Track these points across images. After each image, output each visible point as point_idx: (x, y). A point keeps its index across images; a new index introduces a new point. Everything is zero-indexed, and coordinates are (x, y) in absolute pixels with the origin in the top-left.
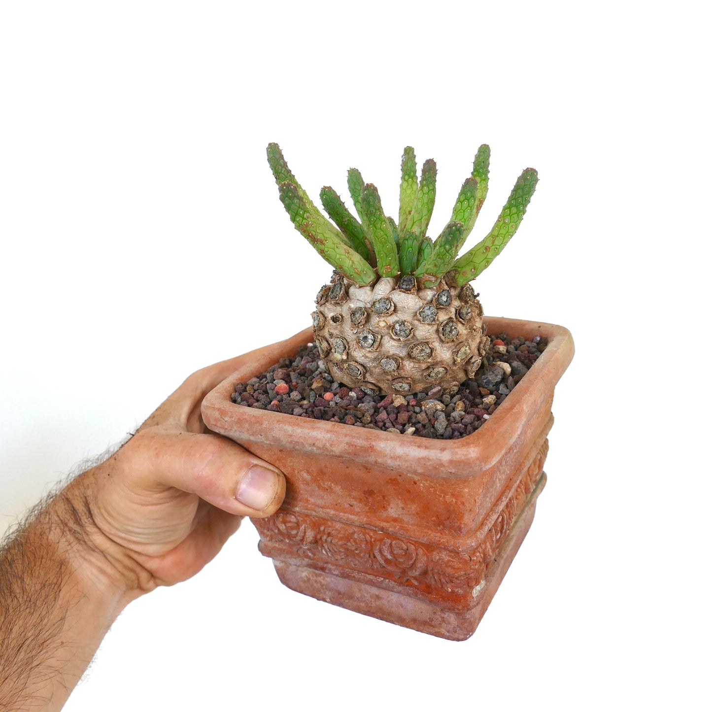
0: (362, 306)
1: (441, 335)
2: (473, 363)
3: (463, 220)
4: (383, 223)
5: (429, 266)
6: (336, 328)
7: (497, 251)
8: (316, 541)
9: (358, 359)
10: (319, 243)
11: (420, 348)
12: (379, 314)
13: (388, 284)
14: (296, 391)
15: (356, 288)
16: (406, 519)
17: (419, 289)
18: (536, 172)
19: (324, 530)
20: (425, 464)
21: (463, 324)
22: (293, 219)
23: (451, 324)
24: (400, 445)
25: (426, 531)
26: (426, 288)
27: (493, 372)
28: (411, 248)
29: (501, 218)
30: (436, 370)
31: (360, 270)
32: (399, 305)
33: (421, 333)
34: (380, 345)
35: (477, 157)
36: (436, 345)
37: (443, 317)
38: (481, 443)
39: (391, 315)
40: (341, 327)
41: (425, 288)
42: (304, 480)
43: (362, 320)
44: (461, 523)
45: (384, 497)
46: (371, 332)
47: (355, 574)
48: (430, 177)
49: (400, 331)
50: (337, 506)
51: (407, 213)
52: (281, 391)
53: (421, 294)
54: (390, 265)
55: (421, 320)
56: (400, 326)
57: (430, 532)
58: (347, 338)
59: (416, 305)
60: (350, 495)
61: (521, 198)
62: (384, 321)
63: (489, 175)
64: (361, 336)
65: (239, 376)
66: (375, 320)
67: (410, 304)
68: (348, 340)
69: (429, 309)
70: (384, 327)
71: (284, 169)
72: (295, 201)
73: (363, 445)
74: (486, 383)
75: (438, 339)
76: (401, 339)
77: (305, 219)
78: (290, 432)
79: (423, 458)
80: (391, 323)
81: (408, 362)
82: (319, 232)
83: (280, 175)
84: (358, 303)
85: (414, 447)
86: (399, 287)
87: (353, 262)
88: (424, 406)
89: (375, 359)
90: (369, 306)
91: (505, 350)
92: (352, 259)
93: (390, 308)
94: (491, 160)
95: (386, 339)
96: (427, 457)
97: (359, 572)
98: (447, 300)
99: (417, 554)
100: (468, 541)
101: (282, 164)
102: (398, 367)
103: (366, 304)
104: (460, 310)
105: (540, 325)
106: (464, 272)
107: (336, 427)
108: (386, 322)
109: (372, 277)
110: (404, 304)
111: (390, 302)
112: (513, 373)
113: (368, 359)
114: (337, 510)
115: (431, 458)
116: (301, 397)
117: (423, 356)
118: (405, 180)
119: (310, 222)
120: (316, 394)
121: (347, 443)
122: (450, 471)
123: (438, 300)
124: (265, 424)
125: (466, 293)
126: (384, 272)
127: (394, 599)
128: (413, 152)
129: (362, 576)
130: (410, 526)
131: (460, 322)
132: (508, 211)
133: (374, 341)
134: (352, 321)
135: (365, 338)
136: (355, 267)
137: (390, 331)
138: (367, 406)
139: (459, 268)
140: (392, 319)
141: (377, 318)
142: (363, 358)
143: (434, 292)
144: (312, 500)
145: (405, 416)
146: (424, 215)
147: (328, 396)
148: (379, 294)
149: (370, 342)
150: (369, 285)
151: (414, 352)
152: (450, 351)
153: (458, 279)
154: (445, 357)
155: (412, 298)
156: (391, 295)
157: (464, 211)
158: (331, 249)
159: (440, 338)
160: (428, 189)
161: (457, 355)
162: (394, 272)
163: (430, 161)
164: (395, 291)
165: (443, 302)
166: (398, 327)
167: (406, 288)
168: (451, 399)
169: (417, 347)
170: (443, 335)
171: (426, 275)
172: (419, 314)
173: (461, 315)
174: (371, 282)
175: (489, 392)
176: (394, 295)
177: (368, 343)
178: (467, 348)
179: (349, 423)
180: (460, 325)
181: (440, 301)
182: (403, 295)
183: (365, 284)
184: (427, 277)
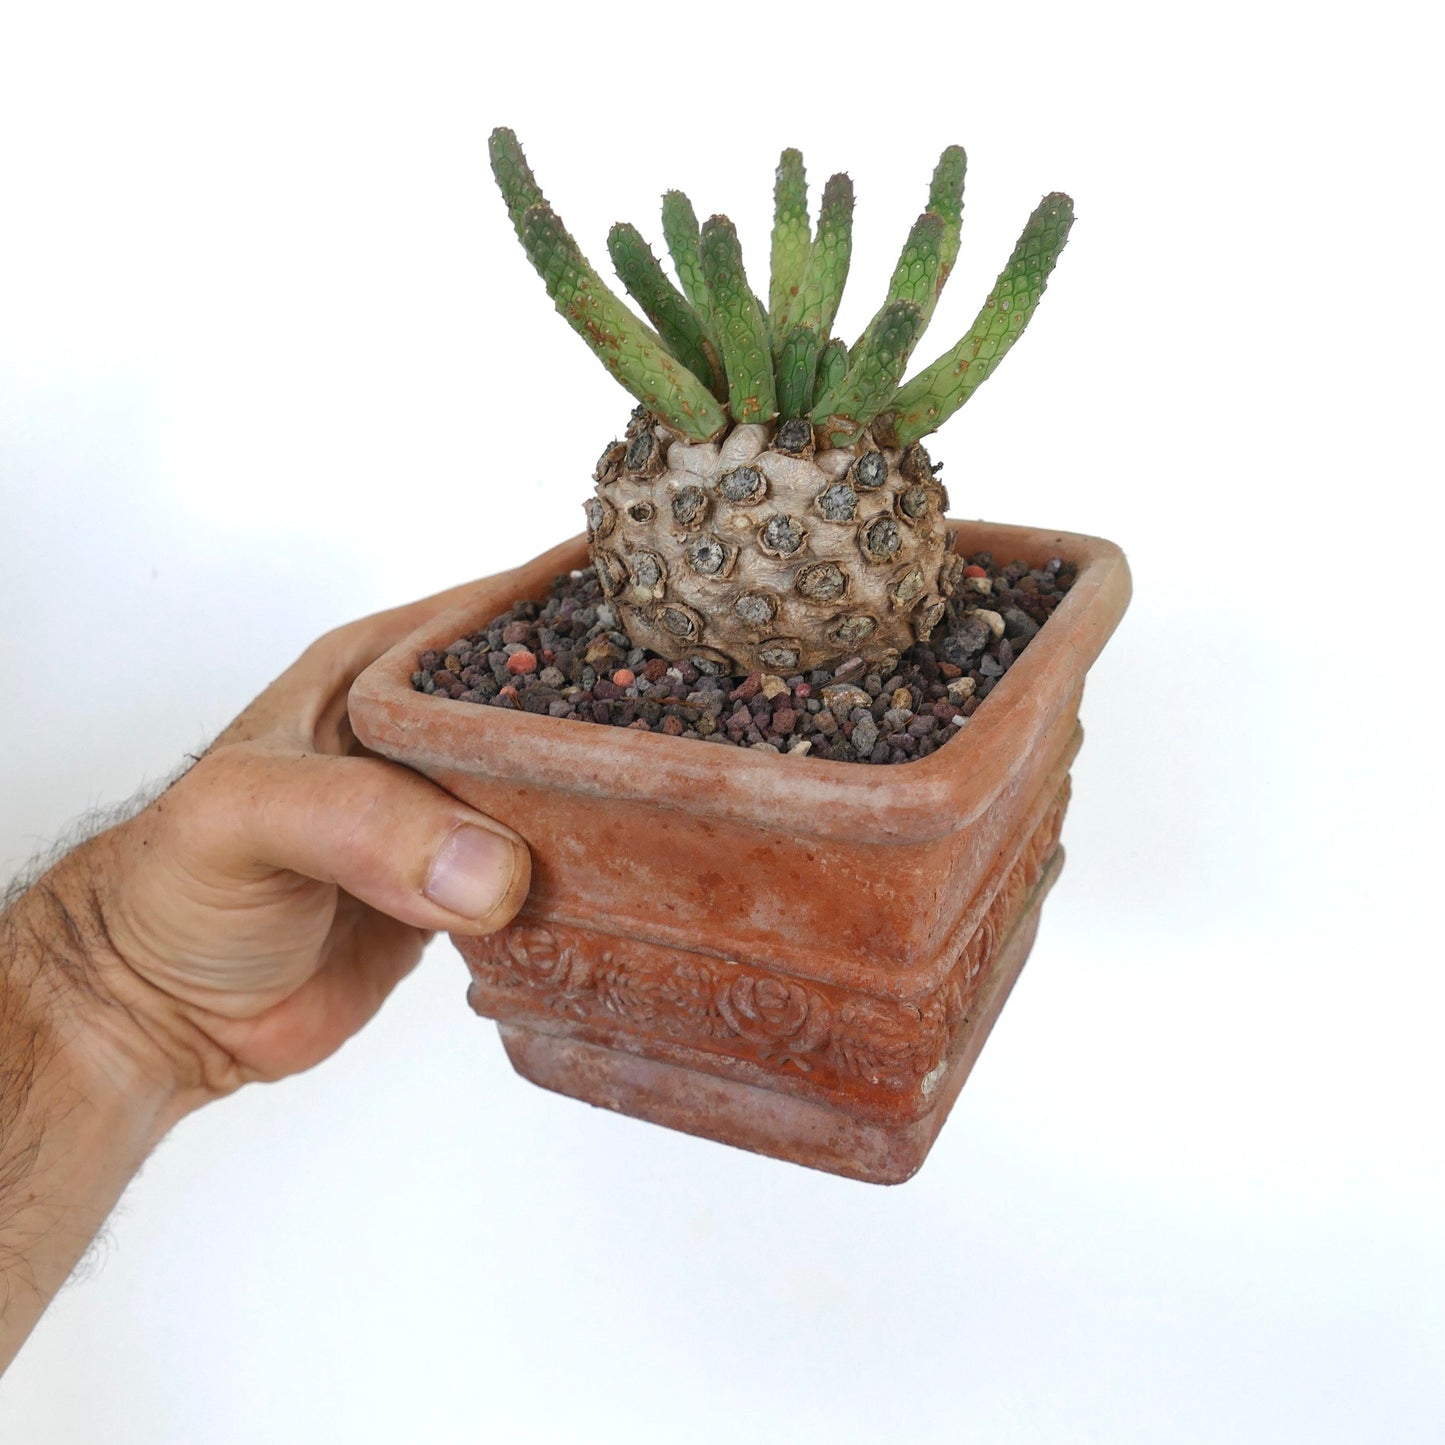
0: (698, 485)
1: (865, 548)
2: (929, 610)
4: (746, 303)
5: (842, 401)
6: (640, 532)
7: (983, 371)
8: (593, 984)
9: (688, 598)
10: (607, 343)
11: (821, 573)
12: (734, 500)
13: (753, 438)
14: (552, 665)
15: (684, 446)
16: (787, 933)
17: (819, 450)
18: (1071, 201)
19: (611, 960)
20: (835, 817)
21: (910, 526)
22: (553, 291)
23: (886, 525)
24: (783, 777)
25: (829, 958)
26: (833, 447)
27: (967, 631)
28: (803, 360)
29: (993, 300)
30: (853, 622)
31: (692, 406)
32: (776, 482)
33: (824, 543)
34: (736, 567)
35: (939, 173)
36: (854, 568)
37: (868, 510)
38: (954, 771)
39: (760, 503)
40: (652, 529)
41: (831, 448)
42: (570, 854)
43: (698, 515)
44: (905, 942)
45: (741, 888)
46: (716, 540)
47: (676, 1051)
48: (840, 212)
49: (779, 537)
50: (640, 909)
51: (788, 291)
52: (520, 668)
53: (826, 460)
54: (756, 397)
55: (824, 516)
56: (779, 526)
57: (837, 961)
58: (664, 554)
59: (812, 482)
60: (668, 885)
61: (1036, 258)
62: (745, 516)
63: (964, 214)
64: (696, 548)
65: (428, 637)
66: (724, 513)
67: (801, 481)
68: (667, 558)
69: (841, 491)
70: (745, 528)
71: (526, 186)
72: (560, 248)
73: (702, 776)
74: (952, 652)
75: (859, 556)
76: (782, 556)
77: (580, 290)
78: (544, 752)
79: (832, 804)
80: (760, 520)
81: (795, 605)
82: (610, 319)
83: (519, 197)
84: (687, 478)
85: (811, 781)
86: (777, 445)
87: (679, 389)
88: (828, 697)
89: (725, 598)
90: (711, 484)
91: (989, 588)
92: (678, 383)
93: (758, 489)
94: (968, 180)
95: (749, 554)
96: (841, 801)
97: (684, 1046)
98: (877, 474)
99: (810, 1008)
100: (918, 979)
101: (523, 174)
102: (773, 617)
103: (705, 479)
104: (903, 496)
105: (1060, 537)
106: (912, 416)
107: (643, 740)
108: (748, 518)
109: (717, 424)
110: (787, 482)
111: (759, 475)
112: (1009, 632)
113: (708, 598)
114: (640, 918)
115: (848, 803)
116: (563, 679)
117: (826, 592)
118: (783, 222)
119: (590, 298)
120: (596, 674)
121: (668, 774)
122: (888, 830)
123: (858, 472)
124: (489, 736)
125: (915, 461)
126: (745, 412)
127: (755, 1101)
128: (801, 161)
129: (689, 1055)
130: (796, 949)
131: (905, 521)
132: (1008, 285)
133: (724, 560)
134: (675, 516)
135: (705, 552)
136: (683, 399)
137: (759, 538)
138: (706, 696)
139: (901, 405)
140: (762, 513)
141: (731, 511)
142: (699, 595)
143: (850, 457)
144: (586, 897)
145: (789, 718)
146: (825, 294)
147: (622, 676)
148: (735, 460)
149: (715, 560)
150: (712, 440)
151: (809, 582)
152: (883, 583)
153: (900, 431)
154: (871, 594)
155: (804, 468)
156: (759, 460)
157: (915, 284)
158: (634, 359)
159: (863, 554)
160: (835, 238)
161: (896, 591)
162: (765, 413)
163: (840, 179)
164: (767, 452)
165: (870, 478)
166: (774, 529)
167: (792, 447)
168: (883, 684)
169: (814, 573)
170: (870, 548)
171: (835, 419)
172: (819, 502)
173: (906, 506)
174: (715, 433)
175: (959, 671)
176: (765, 461)
177: (710, 563)
178: (918, 577)
179: (671, 731)
180: (903, 528)
181: (864, 476)
182: (786, 461)
183: (702, 438)
184: (839, 423)
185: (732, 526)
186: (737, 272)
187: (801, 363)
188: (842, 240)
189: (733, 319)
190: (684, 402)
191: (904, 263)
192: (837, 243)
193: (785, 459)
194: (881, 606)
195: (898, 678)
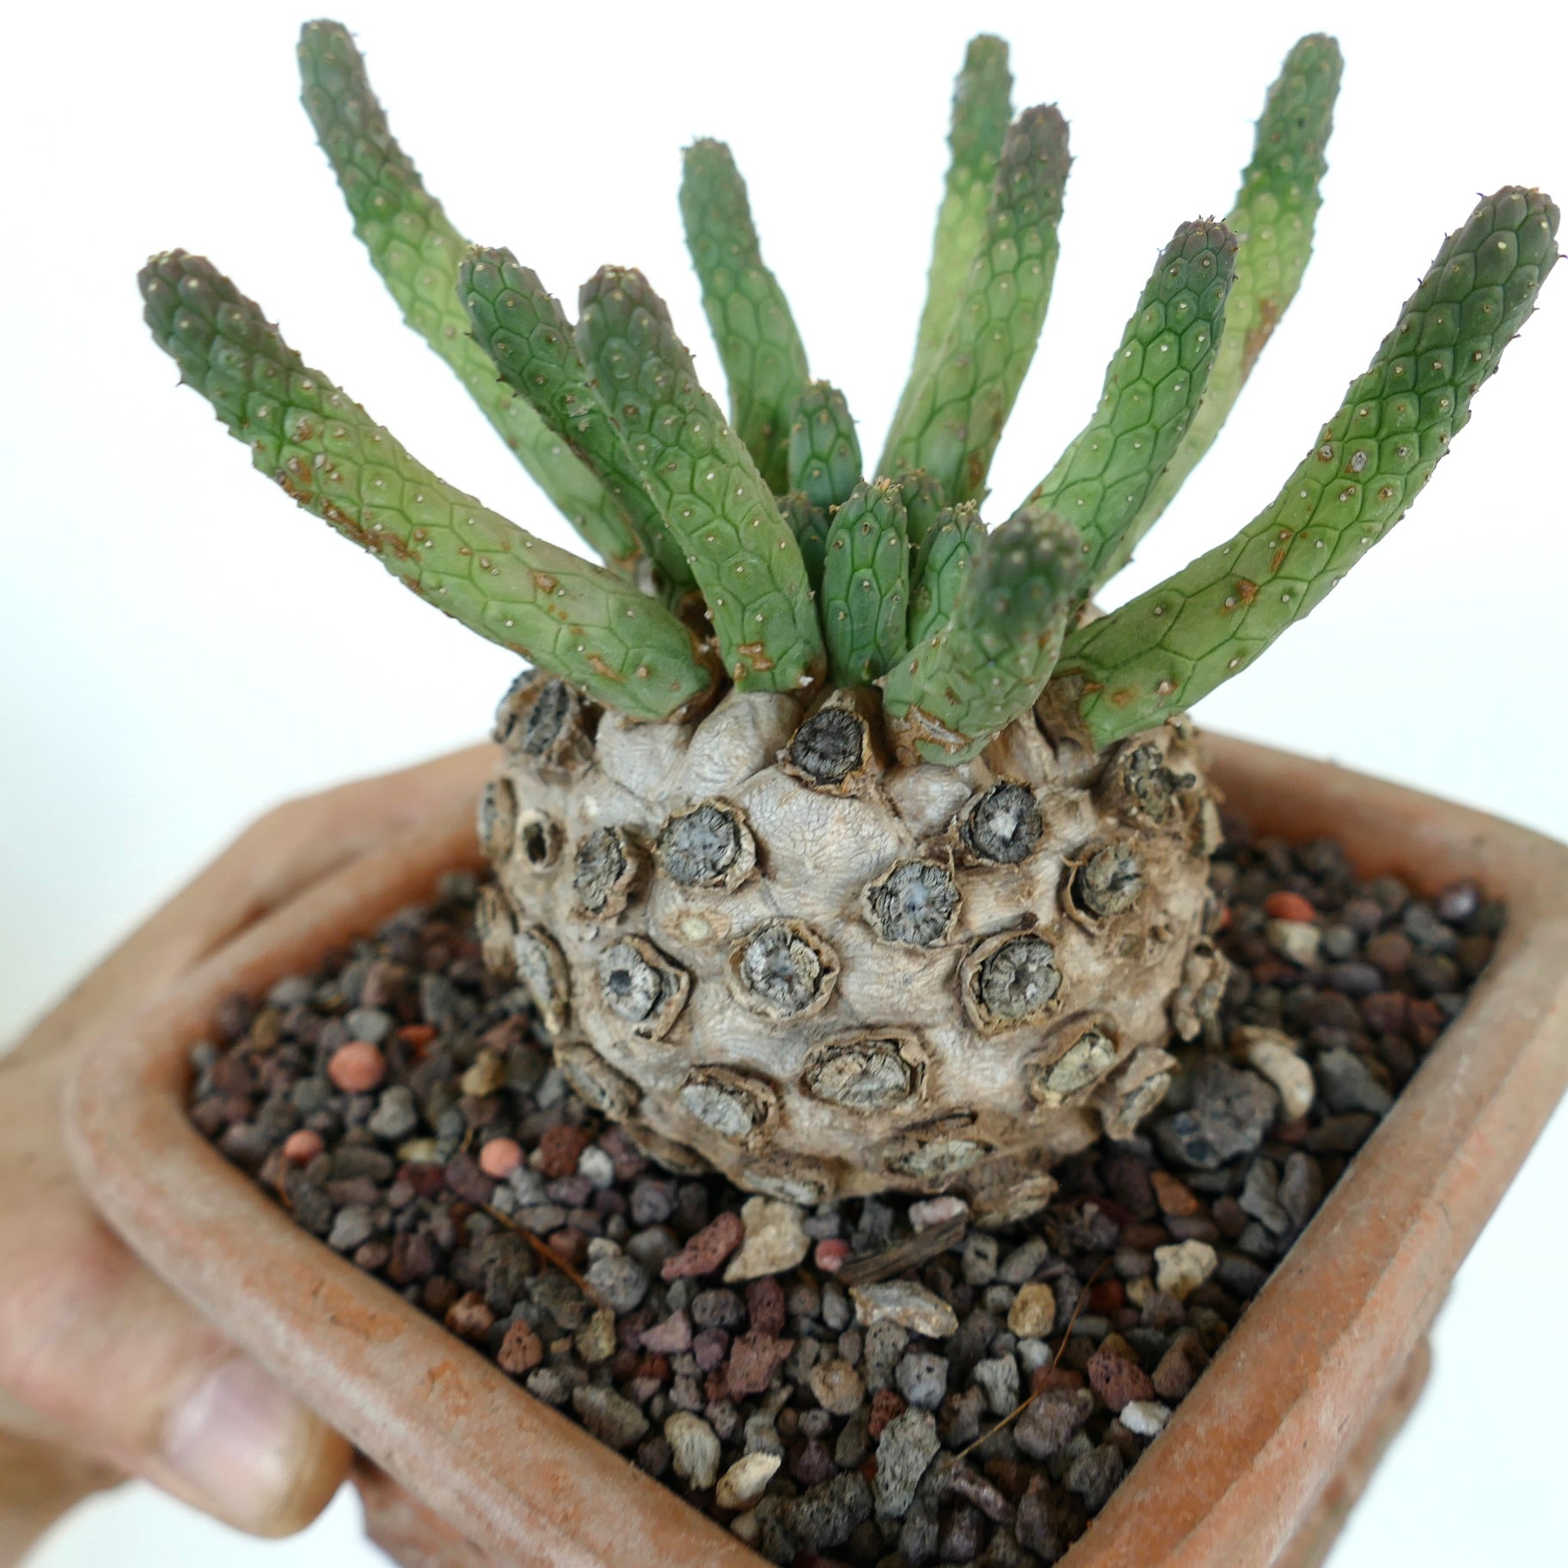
1: (970, 1002)
2: (1129, 1096)
3: (1145, 430)
4: (703, 464)
5: (928, 687)
6: (530, 889)
7: (1293, 603)
9: (604, 1050)
10: (387, 550)
11: (853, 1063)
12: (686, 878)
13: (749, 733)
17: (891, 760)
18: (1552, 213)
21: (1090, 936)
23: (1020, 955)
26: (920, 761)
27: (1228, 1101)
28: (871, 566)
29: (1331, 442)
30: (935, 1149)
31: (616, 663)
32: (779, 848)
33: (872, 990)
34: (687, 1015)
35: (1279, 97)
36: (945, 1037)
37: (988, 909)
39: (741, 890)
40: (550, 888)
41: (920, 766)
43: (611, 899)
46: (649, 953)
48: (1032, 194)
49: (769, 975)
53: (906, 787)
54: (762, 642)
55: (878, 930)
56: (768, 954)
58: (564, 948)
59: (861, 849)
61: (1447, 355)
62: (701, 916)
63: (1325, 186)
64: (607, 964)
66: (668, 901)
67: (833, 848)
68: (569, 956)
69: (922, 877)
70: (704, 942)
74: (1190, 1146)
75: (957, 1013)
76: (774, 1014)
77: (292, 442)
80: (736, 929)
81: (808, 1104)
82: (378, 501)
84: (614, 801)
86: (793, 759)
87: (578, 631)
88: (863, 1305)
89: (665, 1069)
90: (658, 819)
91: (1311, 952)
92: (573, 618)
93: (734, 861)
94: (1343, 111)
95: (710, 996)
98: (1016, 833)
102: (760, 1122)
103: (649, 808)
104: (1080, 872)
105: (1483, 832)
106: (1120, 693)
108: (711, 923)
109: (688, 686)
110: (800, 850)
111: (737, 833)
112: (1315, 1123)
113: (637, 1061)
116: (413, 1119)
117: (870, 1095)
119: (319, 460)
120: (465, 1127)
123: (971, 828)
125: (1127, 779)
126: (737, 672)
131: (1080, 926)
132: (1369, 412)
133: (658, 998)
134: (579, 885)
135: (622, 977)
136: (590, 651)
137: (728, 968)
139: (1101, 665)
140: (750, 910)
141: (678, 901)
142: (619, 1051)
143: (957, 789)
146: (983, 378)
147: (494, 1154)
148: (704, 779)
149: (640, 1001)
150: (674, 719)
151: (827, 1080)
152: (1015, 1060)
153: (1093, 719)
154: (987, 1084)
155: (843, 820)
156: (748, 790)
157: (1155, 388)
158: (455, 580)
159: (964, 1010)
160: (1014, 251)
161: (1044, 1081)
162: (783, 672)
163: (1039, 120)
164: (770, 771)
165: (997, 843)
166: (757, 958)
167: (822, 769)
168: (1001, 1261)
169: (839, 1063)
170: (981, 999)
171: (919, 716)
172: (869, 898)
173: (1086, 893)
174: (680, 707)
175: (1192, 1204)
176: (760, 791)
177: (631, 1003)
178: (1097, 1051)
179: (509, 1364)
180: (1075, 940)
181: (983, 840)
182: (802, 802)
183: (651, 716)
184: (927, 727)
185: (677, 932)
186: (670, 399)
187: (865, 573)
188: (1030, 257)
189: (676, 498)
190: (591, 658)
191: (1133, 337)
192: (1019, 263)
193: (802, 799)
194: (1011, 1102)
195: (1036, 1250)
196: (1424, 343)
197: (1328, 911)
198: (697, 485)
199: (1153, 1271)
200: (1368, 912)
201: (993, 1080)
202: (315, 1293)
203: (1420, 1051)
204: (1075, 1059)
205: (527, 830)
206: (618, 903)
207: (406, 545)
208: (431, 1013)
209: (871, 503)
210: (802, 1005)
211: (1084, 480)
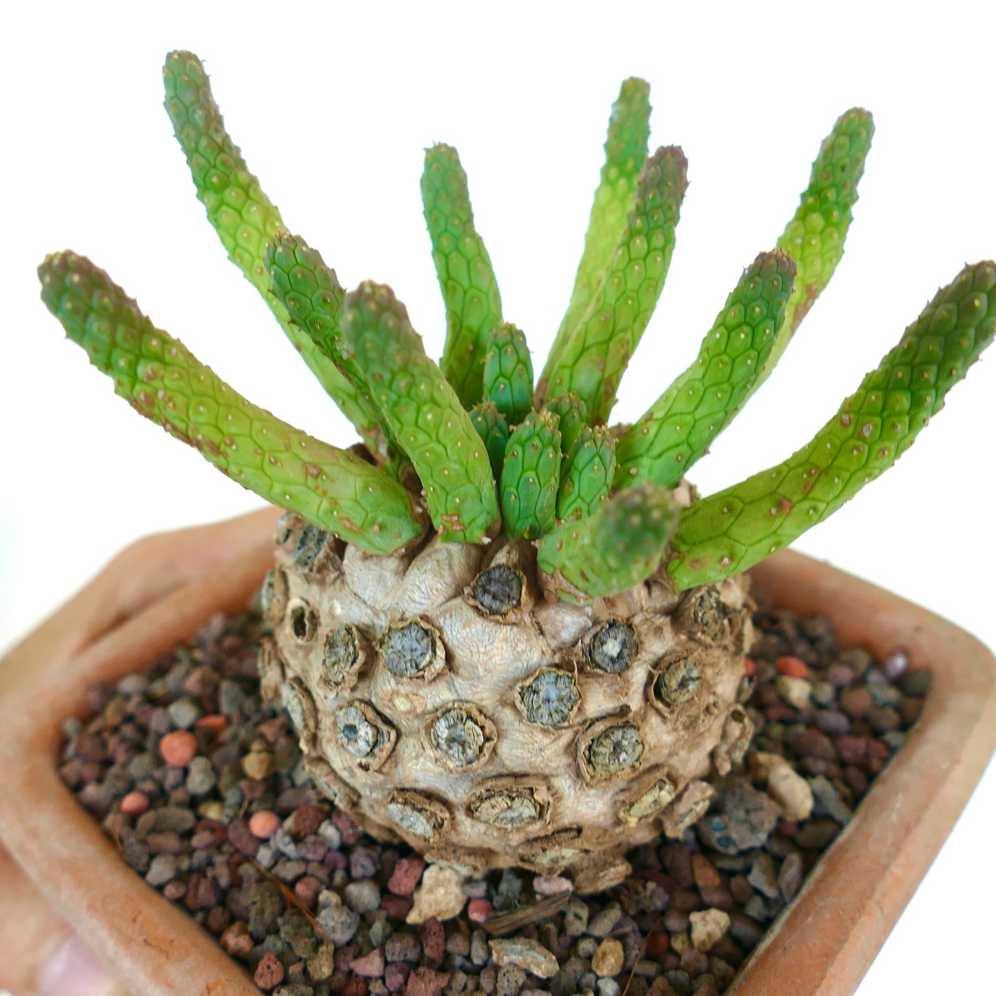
0: (365, 620)
1: (583, 766)
2: (683, 815)
4: (425, 408)
5: (568, 564)
11: (502, 802)
12: (397, 672)
13: (446, 573)
15: (361, 557)
17: (540, 596)
21: (664, 718)
23: (618, 735)
26: (560, 601)
28: (535, 470)
30: (552, 853)
31: (359, 522)
32: (461, 655)
33: (518, 752)
34: (393, 758)
36: (564, 783)
37: (598, 701)
39: (435, 680)
40: (307, 657)
41: (558, 603)
43: (346, 678)
46: (371, 714)
48: (661, 206)
49: (450, 741)
53: (549, 615)
54: (458, 513)
55: (524, 714)
56: (449, 727)
59: (517, 659)
61: (934, 369)
62: (407, 696)
64: (342, 719)
66: (384, 686)
67: (498, 658)
69: (555, 683)
70: (408, 713)
75: (573, 768)
77: (142, 382)
80: (430, 707)
82: (201, 419)
84: (353, 607)
86: (475, 594)
87: (334, 502)
88: (497, 952)
90: (382, 623)
91: (806, 696)
92: (330, 494)
93: (431, 663)
95: (409, 747)
98: (620, 655)
103: (376, 614)
104: (661, 677)
106: (696, 561)
108: (414, 700)
109: (407, 533)
110: (475, 659)
111: (435, 642)
116: (210, 787)
117: (512, 820)
119: (161, 394)
123: (591, 648)
125: (696, 614)
126: (441, 530)
131: (658, 712)
133: (375, 745)
134: (325, 664)
135: (352, 729)
136: (342, 515)
137: (423, 732)
139: (684, 542)
140: (440, 695)
141: (391, 683)
142: (348, 772)
143: (584, 621)
146: (618, 329)
147: (261, 821)
148: (414, 601)
149: (363, 746)
150: (396, 555)
151: (484, 811)
152: (610, 794)
153: (676, 575)
154: (589, 811)
155: (506, 640)
156: (443, 614)
157: (733, 361)
158: (252, 470)
159: (578, 767)
160: (645, 245)
161: (628, 811)
162: (472, 533)
163: (668, 156)
164: (458, 601)
165: (607, 660)
166: (442, 729)
167: (494, 607)
168: (591, 920)
169: (493, 801)
170: (589, 762)
171: (561, 578)
172: (520, 693)
173: (663, 690)
174: (401, 548)
175: (717, 881)
176: (451, 616)
177: (356, 746)
178: (664, 793)
179: (261, 984)
180: (654, 720)
181: (598, 658)
182: (479, 627)
183: (381, 553)
184: (565, 584)
185: (390, 705)
186: (405, 369)
187: (531, 475)
188: (655, 249)
189: (406, 429)
190: (342, 519)
191: (722, 325)
192: (648, 252)
193: (479, 624)
194: (606, 821)
195: (613, 915)
196: (918, 360)
197: (818, 670)
198: (420, 422)
199: (689, 929)
200: (843, 674)
201: (594, 808)
202: (134, 920)
203: (871, 777)
204: (648, 799)
205: (294, 612)
206: (353, 680)
207: (218, 448)
208: (225, 707)
209: (538, 428)
210: (470, 762)
211: (681, 414)
